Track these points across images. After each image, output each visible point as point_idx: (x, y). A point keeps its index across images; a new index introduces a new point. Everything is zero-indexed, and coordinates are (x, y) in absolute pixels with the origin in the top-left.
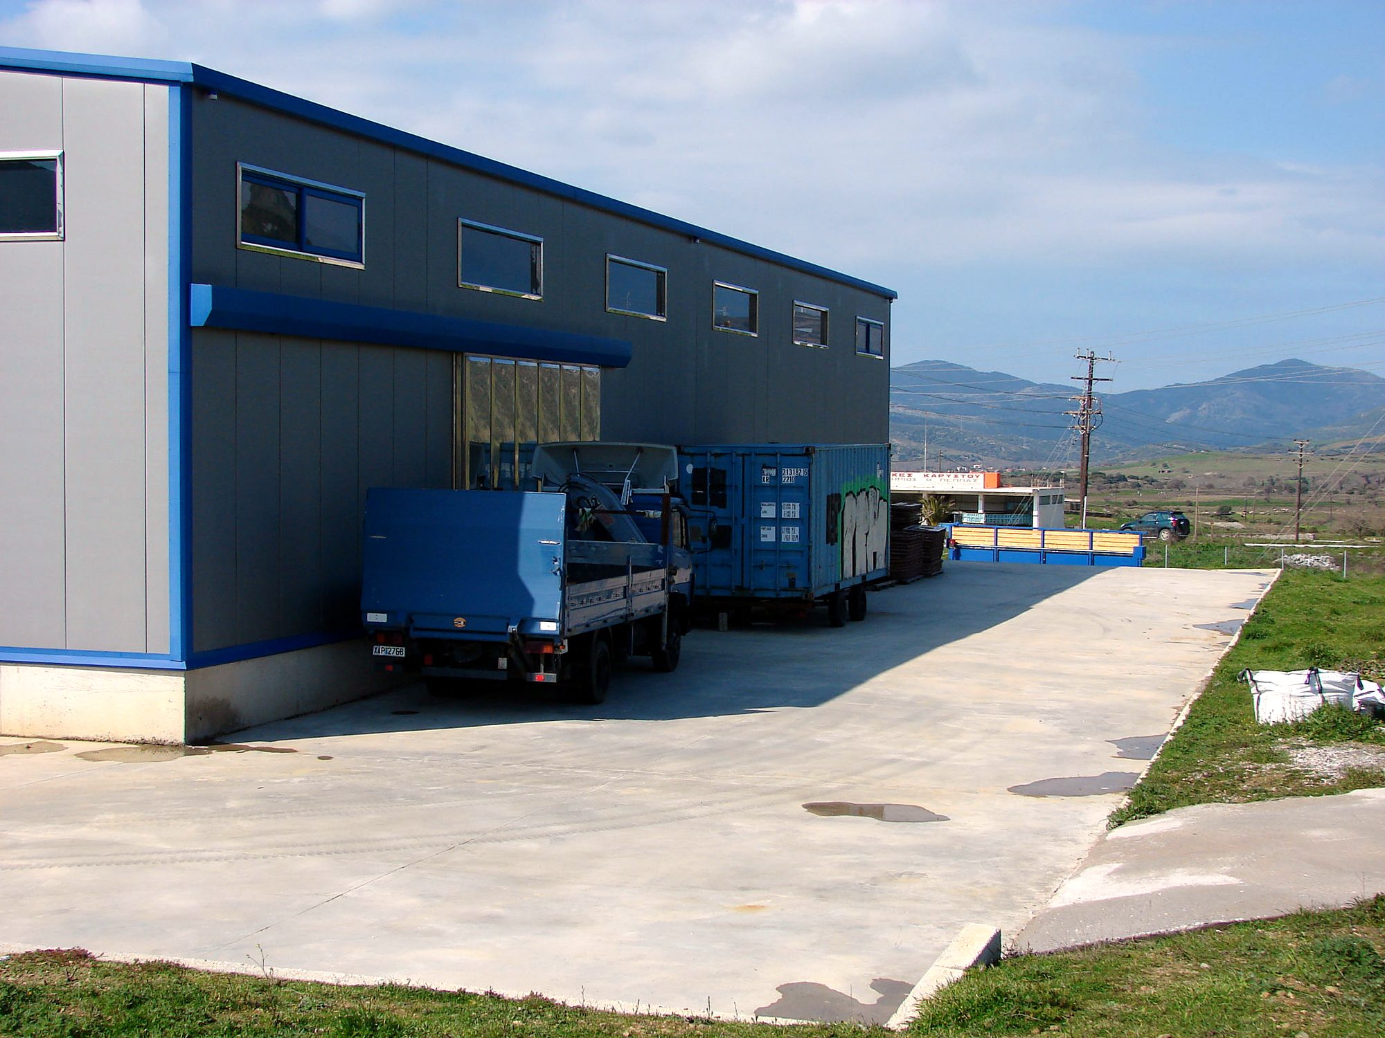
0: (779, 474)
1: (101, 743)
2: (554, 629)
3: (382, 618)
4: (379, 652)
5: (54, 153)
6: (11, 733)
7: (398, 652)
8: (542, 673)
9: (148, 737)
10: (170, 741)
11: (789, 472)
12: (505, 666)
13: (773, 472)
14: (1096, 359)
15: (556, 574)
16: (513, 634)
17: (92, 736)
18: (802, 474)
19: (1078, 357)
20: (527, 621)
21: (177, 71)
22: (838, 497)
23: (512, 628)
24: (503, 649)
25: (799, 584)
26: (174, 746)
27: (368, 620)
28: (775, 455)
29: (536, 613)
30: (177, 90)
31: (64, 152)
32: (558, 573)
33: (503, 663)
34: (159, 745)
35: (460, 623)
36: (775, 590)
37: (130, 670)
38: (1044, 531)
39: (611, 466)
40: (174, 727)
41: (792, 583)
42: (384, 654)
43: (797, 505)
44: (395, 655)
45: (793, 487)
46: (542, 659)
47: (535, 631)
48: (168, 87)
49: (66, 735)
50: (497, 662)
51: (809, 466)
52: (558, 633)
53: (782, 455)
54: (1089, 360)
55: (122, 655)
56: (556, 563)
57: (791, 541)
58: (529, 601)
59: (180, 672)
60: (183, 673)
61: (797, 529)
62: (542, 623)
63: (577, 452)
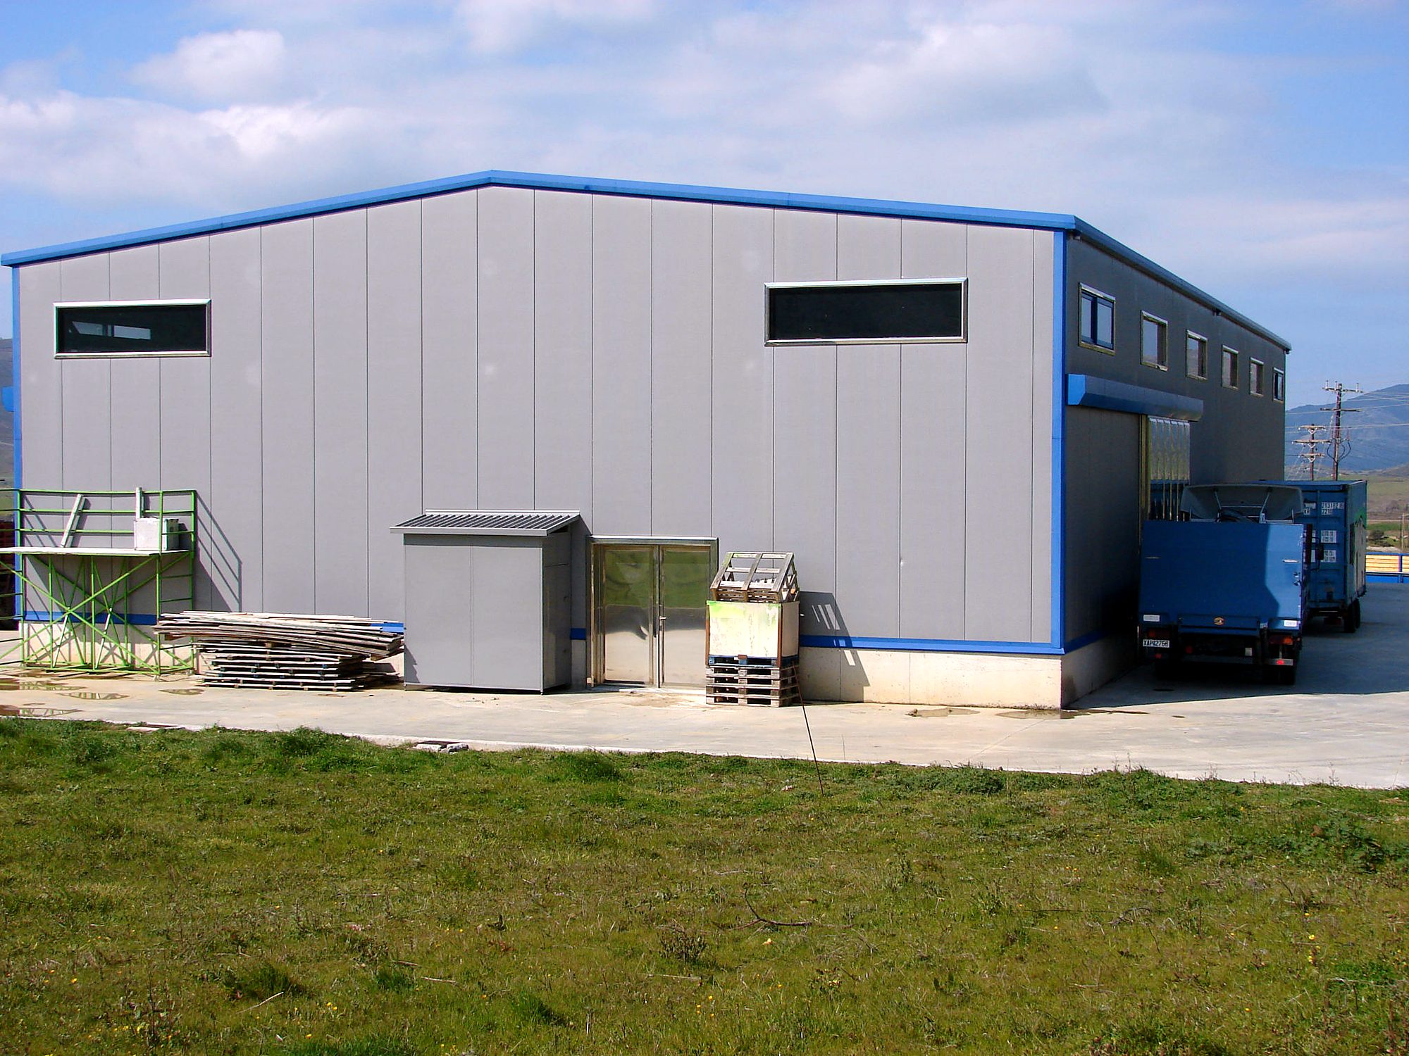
0: (1318, 508)
1: (992, 709)
2: (1295, 625)
3: (1155, 618)
4: (1148, 644)
5: (959, 280)
6: (919, 703)
7: (1163, 644)
8: (1281, 659)
9: (1031, 704)
10: (1049, 706)
11: (1328, 505)
12: (1251, 654)
13: (1314, 506)
14: (1344, 391)
15: (1296, 584)
16: (1262, 630)
17: (985, 703)
18: (1339, 507)
19: (1327, 389)
20: (1275, 619)
21: (1063, 221)
22: (1353, 524)
23: (1263, 625)
24: (1250, 641)
25: (1335, 597)
26: (1052, 710)
27: (1145, 620)
28: (1316, 491)
29: (1281, 613)
30: (1061, 234)
31: (967, 279)
32: (1299, 584)
33: (1249, 651)
34: (1039, 710)
35: (1219, 621)
36: (1315, 601)
37: (1015, 655)
38: (1401, 556)
39: (1242, 502)
40: (1053, 697)
41: (1330, 596)
42: (1152, 645)
43: (1335, 532)
44: (1161, 646)
45: (1332, 518)
46: (1281, 647)
47: (1280, 627)
48: (1053, 232)
49: (964, 704)
50: (1244, 651)
51: (1345, 500)
52: (1298, 628)
53: (1321, 492)
54: (1337, 392)
55: (1010, 644)
56: (1297, 577)
57: (1329, 561)
58: (1274, 605)
59: (1057, 657)
60: (1060, 657)
61: (1334, 552)
62: (1285, 621)
63: (1217, 491)
